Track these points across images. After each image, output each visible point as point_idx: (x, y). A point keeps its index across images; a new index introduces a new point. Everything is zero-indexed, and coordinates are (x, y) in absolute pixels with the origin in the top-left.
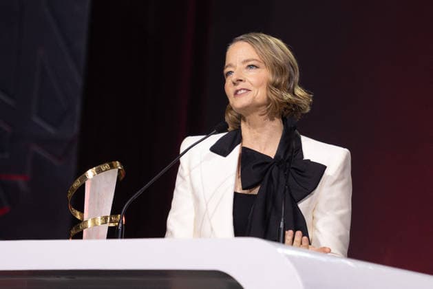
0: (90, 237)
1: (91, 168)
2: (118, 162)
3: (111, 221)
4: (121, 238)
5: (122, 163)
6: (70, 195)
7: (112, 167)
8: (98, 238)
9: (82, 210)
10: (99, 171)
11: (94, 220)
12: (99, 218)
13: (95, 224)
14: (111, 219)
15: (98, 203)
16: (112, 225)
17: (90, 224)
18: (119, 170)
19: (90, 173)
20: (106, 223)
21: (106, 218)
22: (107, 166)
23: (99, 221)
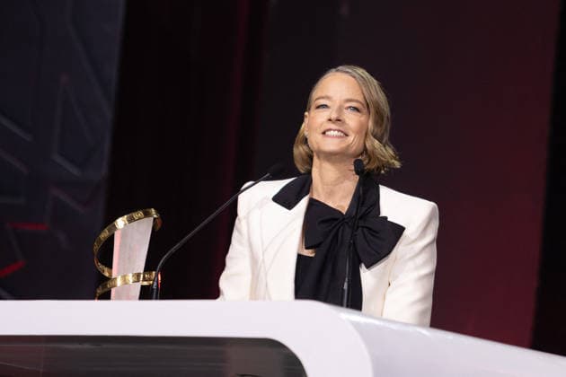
0: (119, 298)
1: (122, 215)
2: (153, 210)
3: (144, 279)
4: (156, 299)
5: (158, 211)
6: (96, 247)
7: (147, 215)
8: (128, 298)
9: (110, 266)
10: (131, 220)
11: (124, 277)
12: (131, 275)
13: (125, 282)
14: (144, 277)
15: (129, 258)
16: (145, 283)
17: (119, 282)
18: (155, 219)
19: (121, 222)
20: (138, 281)
21: (138, 275)
22: (140, 214)
23: (130, 278)
